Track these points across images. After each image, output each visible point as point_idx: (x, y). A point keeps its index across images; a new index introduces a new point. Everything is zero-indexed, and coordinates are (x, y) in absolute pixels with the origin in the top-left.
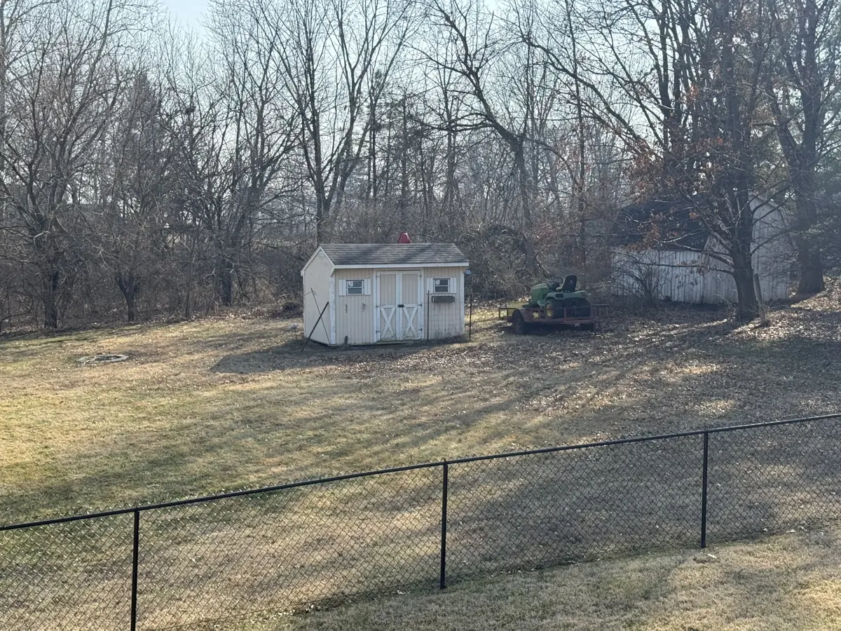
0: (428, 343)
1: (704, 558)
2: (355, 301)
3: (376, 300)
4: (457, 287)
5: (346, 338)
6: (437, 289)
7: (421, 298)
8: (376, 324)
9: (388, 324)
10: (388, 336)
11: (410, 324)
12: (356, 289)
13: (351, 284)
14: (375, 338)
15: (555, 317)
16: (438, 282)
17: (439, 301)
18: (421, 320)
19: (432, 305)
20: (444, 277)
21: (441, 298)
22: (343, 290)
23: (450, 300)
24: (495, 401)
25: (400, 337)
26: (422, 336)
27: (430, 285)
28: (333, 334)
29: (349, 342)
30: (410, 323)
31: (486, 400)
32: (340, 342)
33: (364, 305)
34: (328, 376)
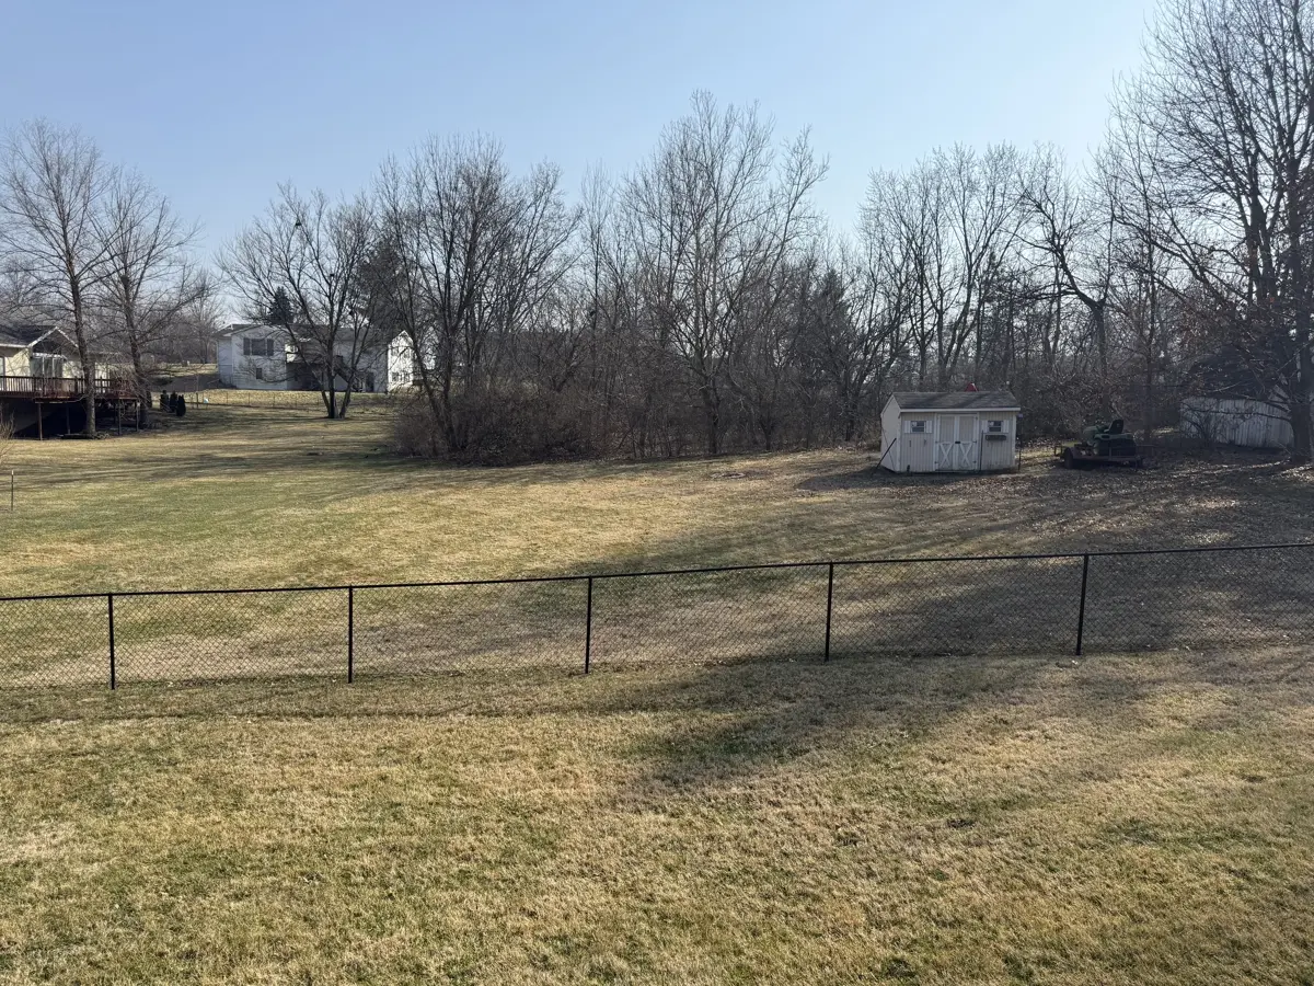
0: (978, 473)
1: (1068, 664)
2: (918, 437)
3: (936, 436)
4: (1009, 427)
5: (909, 467)
6: (991, 429)
7: (976, 436)
8: (935, 457)
9: (946, 457)
10: (945, 466)
11: (965, 457)
12: (919, 428)
13: (915, 424)
14: (934, 468)
15: (1100, 454)
16: (992, 424)
17: (991, 438)
18: (975, 453)
19: (985, 443)
20: (997, 418)
21: (995, 436)
22: (908, 428)
23: (1003, 438)
24: (1001, 522)
25: (955, 467)
26: (975, 467)
27: (985, 426)
28: (898, 464)
29: (911, 470)
30: (965, 455)
31: (995, 520)
32: (904, 469)
33: (925, 441)
34: (877, 496)
